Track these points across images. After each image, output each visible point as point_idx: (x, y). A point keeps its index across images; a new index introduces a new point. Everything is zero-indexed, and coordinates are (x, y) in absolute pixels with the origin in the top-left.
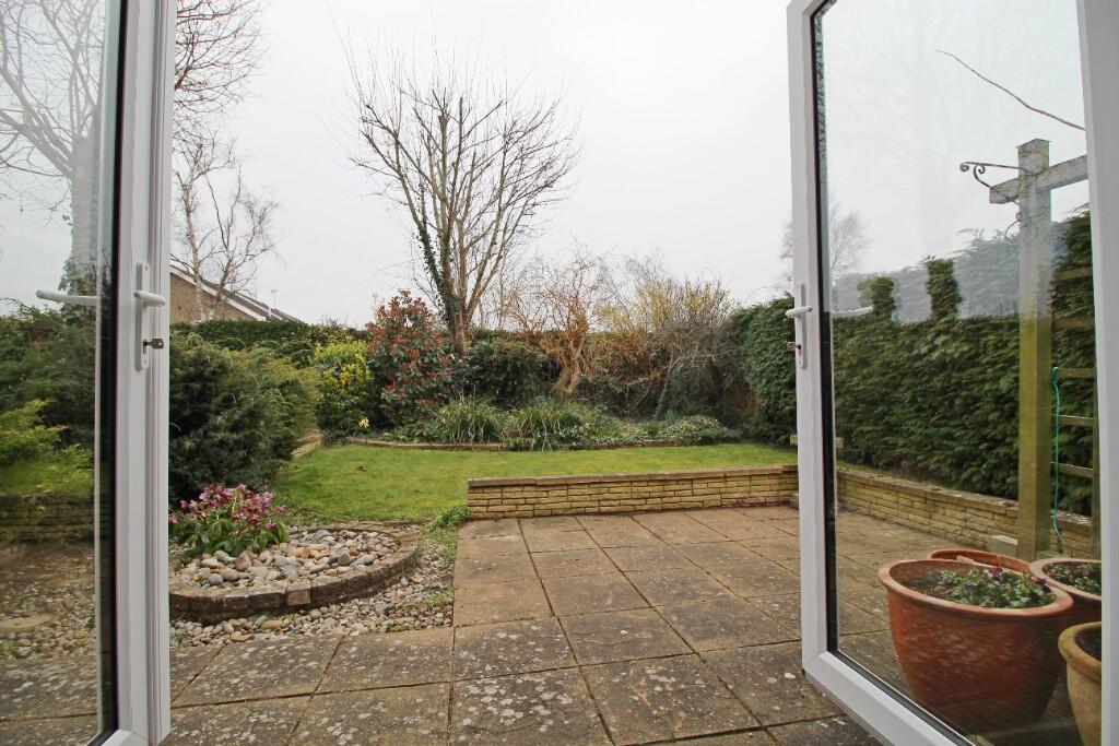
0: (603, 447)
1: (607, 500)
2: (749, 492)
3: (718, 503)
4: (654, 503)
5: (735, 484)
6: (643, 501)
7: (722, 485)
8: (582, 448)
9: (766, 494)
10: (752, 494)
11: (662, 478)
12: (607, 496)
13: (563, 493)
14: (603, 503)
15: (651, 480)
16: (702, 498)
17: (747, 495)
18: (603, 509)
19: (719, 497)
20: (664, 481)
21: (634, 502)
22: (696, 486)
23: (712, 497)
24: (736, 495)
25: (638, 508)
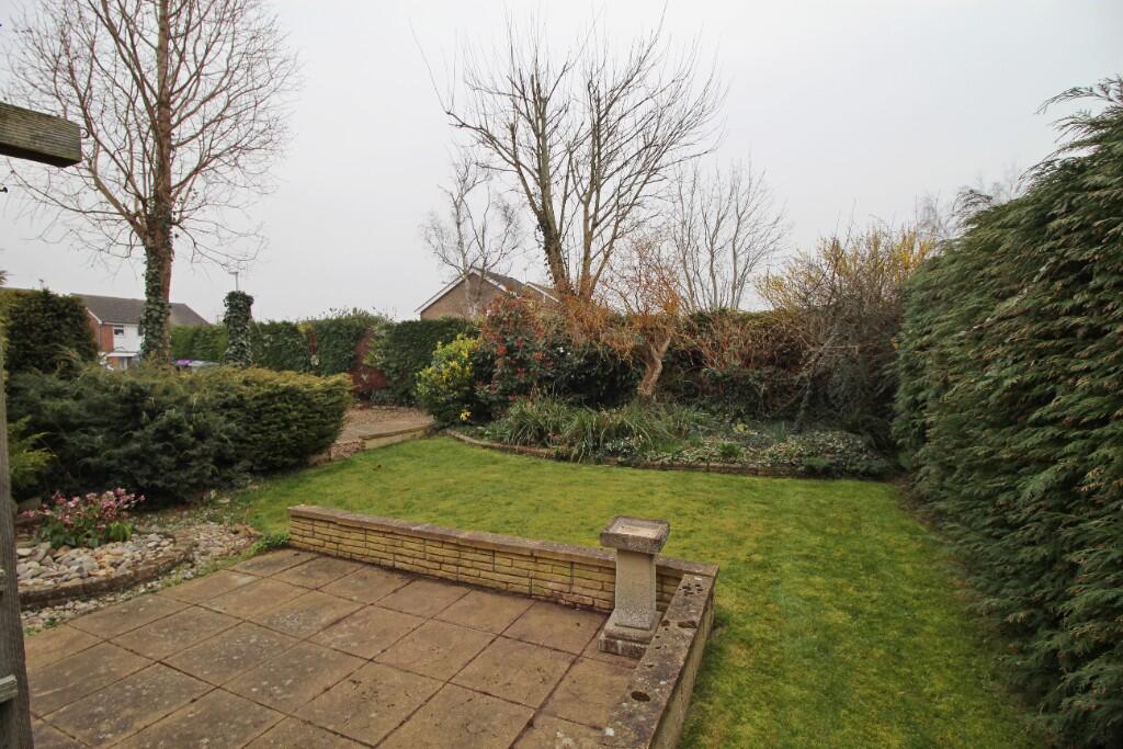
0: (654, 467)
1: (401, 555)
2: (571, 585)
3: (526, 590)
4: (448, 571)
5: (549, 568)
6: (437, 566)
7: (532, 566)
8: (628, 465)
9: (594, 593)
10: (575, 589)
11: (455, 542)
12: (400, 550)
13: (361, 537)
14: (398, 557)
15: (443, 540)
16: (507, 578)
17: (567, 590)
18: (398, 565)
19: (526, 581)
20: (460, 546)
21: (427, 564)
22: (497, 560)
23: (516, 580)
24: (550, 585)
25: (432, 572)
